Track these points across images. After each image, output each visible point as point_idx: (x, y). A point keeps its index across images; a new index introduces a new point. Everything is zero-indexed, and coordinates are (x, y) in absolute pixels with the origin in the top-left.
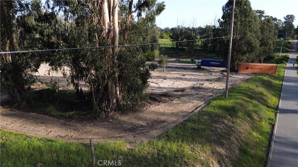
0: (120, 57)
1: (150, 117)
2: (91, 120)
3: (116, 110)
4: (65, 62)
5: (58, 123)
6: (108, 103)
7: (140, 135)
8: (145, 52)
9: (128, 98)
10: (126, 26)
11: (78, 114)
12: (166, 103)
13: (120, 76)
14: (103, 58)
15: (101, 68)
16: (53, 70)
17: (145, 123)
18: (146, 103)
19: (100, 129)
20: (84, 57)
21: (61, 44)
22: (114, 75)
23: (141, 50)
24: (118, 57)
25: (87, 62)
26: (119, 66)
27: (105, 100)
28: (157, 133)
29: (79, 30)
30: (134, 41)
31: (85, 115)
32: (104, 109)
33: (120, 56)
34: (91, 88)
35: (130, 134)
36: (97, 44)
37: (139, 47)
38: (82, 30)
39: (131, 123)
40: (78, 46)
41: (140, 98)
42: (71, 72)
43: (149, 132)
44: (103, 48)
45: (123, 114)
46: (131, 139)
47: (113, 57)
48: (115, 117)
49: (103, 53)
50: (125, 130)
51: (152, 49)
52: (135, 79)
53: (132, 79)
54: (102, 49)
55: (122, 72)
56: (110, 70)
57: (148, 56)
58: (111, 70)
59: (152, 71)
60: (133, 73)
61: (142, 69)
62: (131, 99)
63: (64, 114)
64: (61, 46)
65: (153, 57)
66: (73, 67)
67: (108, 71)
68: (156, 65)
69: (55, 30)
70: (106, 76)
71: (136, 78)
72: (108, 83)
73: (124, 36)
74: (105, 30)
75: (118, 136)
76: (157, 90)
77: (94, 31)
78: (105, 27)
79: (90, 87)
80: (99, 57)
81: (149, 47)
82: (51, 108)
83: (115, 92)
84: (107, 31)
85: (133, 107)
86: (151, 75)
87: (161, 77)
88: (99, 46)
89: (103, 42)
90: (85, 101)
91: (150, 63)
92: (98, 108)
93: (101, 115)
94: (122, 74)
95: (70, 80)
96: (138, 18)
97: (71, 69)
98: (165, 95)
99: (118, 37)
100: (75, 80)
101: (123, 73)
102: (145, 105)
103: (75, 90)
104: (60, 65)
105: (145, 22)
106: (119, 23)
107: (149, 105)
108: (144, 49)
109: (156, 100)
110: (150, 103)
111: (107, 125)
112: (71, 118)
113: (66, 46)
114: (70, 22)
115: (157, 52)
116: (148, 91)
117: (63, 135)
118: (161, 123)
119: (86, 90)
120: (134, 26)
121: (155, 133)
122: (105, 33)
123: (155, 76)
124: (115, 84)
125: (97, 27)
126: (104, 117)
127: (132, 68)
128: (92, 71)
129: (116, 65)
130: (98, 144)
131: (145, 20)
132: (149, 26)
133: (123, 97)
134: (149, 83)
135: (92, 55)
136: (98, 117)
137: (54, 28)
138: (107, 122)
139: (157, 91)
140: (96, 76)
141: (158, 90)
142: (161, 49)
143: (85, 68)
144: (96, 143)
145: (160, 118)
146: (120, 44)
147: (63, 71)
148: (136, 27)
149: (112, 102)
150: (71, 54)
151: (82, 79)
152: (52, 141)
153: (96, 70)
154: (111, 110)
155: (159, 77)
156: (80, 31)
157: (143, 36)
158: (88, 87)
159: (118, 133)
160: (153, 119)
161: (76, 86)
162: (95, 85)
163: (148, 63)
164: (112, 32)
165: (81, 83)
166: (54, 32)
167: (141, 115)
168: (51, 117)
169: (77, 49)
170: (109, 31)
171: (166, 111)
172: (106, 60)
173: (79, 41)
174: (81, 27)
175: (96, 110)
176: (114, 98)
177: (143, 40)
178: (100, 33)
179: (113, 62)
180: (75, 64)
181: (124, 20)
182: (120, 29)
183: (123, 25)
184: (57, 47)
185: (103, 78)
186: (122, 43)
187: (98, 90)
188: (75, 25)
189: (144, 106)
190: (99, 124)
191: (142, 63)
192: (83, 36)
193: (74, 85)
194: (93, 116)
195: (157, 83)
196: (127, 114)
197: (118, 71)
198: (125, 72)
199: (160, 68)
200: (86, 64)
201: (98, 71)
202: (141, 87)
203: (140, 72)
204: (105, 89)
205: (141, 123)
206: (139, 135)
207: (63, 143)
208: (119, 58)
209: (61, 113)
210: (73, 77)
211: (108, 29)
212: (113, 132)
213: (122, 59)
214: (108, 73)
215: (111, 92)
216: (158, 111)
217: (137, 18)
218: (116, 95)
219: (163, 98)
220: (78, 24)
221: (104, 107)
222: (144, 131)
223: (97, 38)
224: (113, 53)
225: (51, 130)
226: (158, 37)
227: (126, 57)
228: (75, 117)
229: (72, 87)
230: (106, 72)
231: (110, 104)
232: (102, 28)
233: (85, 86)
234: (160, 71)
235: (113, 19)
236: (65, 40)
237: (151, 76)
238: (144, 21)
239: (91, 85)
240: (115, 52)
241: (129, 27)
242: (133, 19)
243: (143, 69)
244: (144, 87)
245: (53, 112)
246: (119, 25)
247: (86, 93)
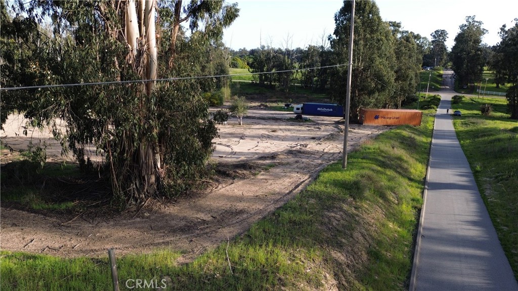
0: (161, 100)
1: (218, 205)
2: (109, 215)
3: (157, 195)
4: (57, 109)
5: (46, 224)
6: (141, 184)
7: (200, 237)
8: (205, 91)
9: (178, 173)
10: (171, 45)
11: (84, 206)
12: (245, 180)
13: (161, 135)
14: (129, 102)
15: (126, 119)
16: (33, 126)
17: (209, 215)
18: (211, 181)
19: (127, 231)
20: (93, 100)
21: (49, 77)
22: (151, 132)
23: (199, 88)
24: (156, 100)
25: (100, 109)
26: (159, 117)
27: (135, 178)
28: (230, 232)
29: (83, 51)
30: (186, 71)
31: (97, 206)
32: (134, 194)
33: (161, 97)
34: (108, 158)
35: (183, 236)
36: (117, 77)
37: (195, 82)
38: (88, 52)
39: (184, 218)
40: (82, 80)
41: (200, 172)
42: (69, 129)
43: (216, 232)
44: (130, 85)
45: (169, 202)
46: (185, 245)
47: (148, 100)
48: (155, 208)
49: (129, 93)
50: (174, 231)
51: (219, 87)
52: (189, 139)
53: (184, 139)
54: (127, 86)
55: (165, 127)
56: (142, 124)
57: (210, 98)
58: (144, 124)
59: (220, 124)
60: (185, 127)
61: (201, 121)
62: (183, 175)
63: (56, 206)
64: (48, 80)
65: (221, 99)
66: (72, 120)
67: (140, 126)
68: (226, 113)
69: (35, 51)
70: (136, 135)
71: (191, 138)
72: (139, 147)
73: (167, 62)
74: (132, 51)
75: (161, 241)
76: (228, 158)
77: (111, 53)
78: (131, 45)
79: (106, 154)
80: (122, 100)
81: (213, 82)
82: (31, 197)
83: (153, 164)
84: (135, 53)
85: (187, 189)
86: (218, 131)
87: (235, 134)
88: (122, 80)
89: (128, 73)
90: (97, 181)
91: (216, 110)
92: (121, 192)
93: (128, 206)
94: (166, 131)
95: (67, 144)
96: (192, 31)
97: (68, 123)
98: (244, 165)
99: (156, 64)
100: (76, 144)
101: (167, 128)
102: (209, 185)
103: (78, 162)
104: (47, 116)
105: (205, 39)
106: (157, 39)
107: (215, 184)
108: (204, 85)
109: (228, 175)
110: (217, 181)
111: (139, 222)
112: (70, 213)
113: (58, 80)
114: (64, 36)
115: (226, 91)
116: (213, 159)
117: (57, 246)
118: (237, 215)
119: (98, 160)
120: (185, 46)
121: (227, 232)
122: (132, 56)
123: (225, 134)
124: (154, 149)
125: (116, 46)
126: (134, 208)
127: (184, 120)
128: (110, 127)
129: (155, 114)
130: (124, 258)
131: (205, 35)
132: (211, 45)
133: (169, 172)
134: (214, 145)
135: (109, 96)
136: (123, 210)
137: (33, 47)
138: (139, 217)
139: (230, 160)
140: (117, 135)
141: (231, 157)
142: (233, 86)
143: (95, 120)
144: (120, 257)
145: (235, 206)
146: (160, 76)
147: (53, 127)
148: (189, 46)
149: (148, 182)
150: (68, 96)
151: (91, 140)
152: (35, 258)
153: (117, 124)
154: (147, 197)
155: (232, 135)
156: (84, 53)
157: (201, 63)
158: (102, 155)
159: (161, 237)
160: (223, 208)
161: (80, 153)
162: (115, 151)
163: (210, 110)
164: (145, 55)
165: (88, 148)
166: (33, 55)
167: (202, 202)
168: (32, 213)
169: (80, 86)
170: (140, 53)
171: (246, 194)
172: (135, 105)
173: (83, 71)
174: (85, 46)
175: (119, 197)
176: (151, 174)
177: (201, 70)
178: (122, 57)
179: (149, 110)
180: (76, 113)
181: (167, 35)
182: (160, 50)
183: (165, 42)
184: (41, 83)
185: (131, 138)
186: (164, 75)
187: (121, 161)
188: (73, 42)
189: (207, 186)
190: (124, 221)
191: (202, 111)
192: (90, 63)
193: (75, 152)
194: (114, 207)
195: (228, 146)
196: (176, 201)
197: (158, 125)
198: (171, 128)
199: (232, 119)
200: (98, 113)
201: (121, 125)
202: (201, 154)
203: (197, 127)
204: (134, 158)
205: (202, 216)
206: (198, 238)
207: (57, 260)
208: (159, 101)
209: (51, 206)
210: (72, 138)
211: (137, 50)
212: (151, 235)
213: (164, 104)
214: (140, 128)
215: (146, 163)
216: (231, 194)
217: (190, 30)
218: (155, 168)
219: (240, 172)
220: (79, 40)
221: (134, 191)
222: (208, 230)
223: (117, 66)
224: (148, 93)
225: (32, 238)
226: (228, 66)
227: (172, 99)
228: (78, 212)
229: (71, 157)
230: (135, 127)
231: (144, 185)
232: (126, 48)
233: (96, 153)
234: (234, 125)
235: (146, 32)
236: (56, 69)
237: (217, 133)
238: (203, 37)
239: (108, 152)
240: (152, 91)
241: (177, 47)
242: (183, 33)
243: (203, 121)
244: (205, 153)
245: (36, 204)
246: (157, 43)
247: (98, 166)
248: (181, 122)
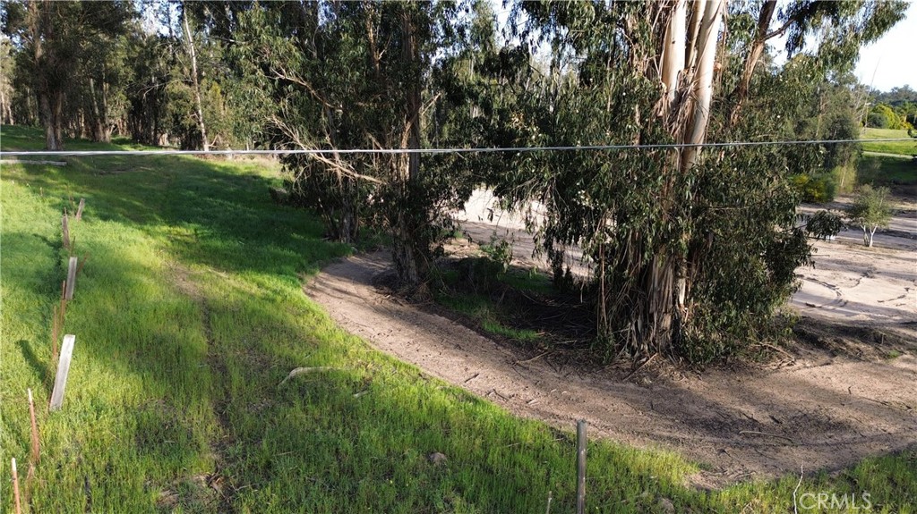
0: (704, 182)
1: (789, 398)
2: (586, 365)
3: (669, 351)
4: (537, 186)
5: (497, 356)
6: (644, 326)
7: (741, 449)
8: (798, 171)
9: (714, 320)
10: (741, 82)
11: (552, 342)
12: (861, 363)
13: (694, 246)
14: (647, 182)
15: (638, 212)
16: (502, 208)
17: (767, 414)
18: (780, 349)
19: (610, 401)
20: (591, 174)
21: (534, 137)
22: (677, 239)
23: (785, 164)
24: (696, 182)
25: (599, 190)
26: (696, 213)
27: (637, 314)
28: (808, 460)
29: (587, 95)
30: (762, 130)
31: (569, 347)
32: (631, 340)
33: (706, 178)
34: (598, 272)
35: (708, 438)
36: (634, 139)
37: (779, 152)
38: (595, 97)
39: (715, 406)
40: (579, 142)
41: (760, 327)
42: (547, 219)
43: (778, 451)
44: (653, 152)
45: (691, 369)
46: (710, 456)
47: (682, 182)
48: (663, 374)
49: (649, 167)
50: (692, 423)
51: (829, 164)
52: (747, 261)
53: (736, 258)
54: (648, 155)
55: (703, 232)
56: (663, 222)
57: (806, 186)
58: (667, 223)
59: (818, 239)
60: (740, 238)
61: (778, 229)
62: (724, 326)
63: (513, 333)
64: (531, 141)
65: (830, 191)
66: (555, 204)
67: (659, 225)
68: (838, 218)
69: (521, 96)
70: (650, 240)
71: (752, 258)
72: (652, 261)
73: (728, 114)
74: (667, 94)
75: (666, 434)
76: (828, 310)
77: (631, 98)
78: (667, 84)
79: (596, 266)
80: (636, 179)
81: (819, 154)
82: (483, 312)
83: (671, 295)
84: (672, 97)
85: (727, 353)
86: (813, 253)
87: (851, 264)
88: (641, 143)
89: (654, 132)
90: (575, 307)
91: (814, 210)
92: (611, 333)
93: (617, 359)
94: (704, 240)
95: (542, 241)
96: (789, 55)
97: (549, 209)
98: (863, 333)
99: (707, 118)
100: (555, 243)
101: (706, 235)
102: (774, 356)
103: (552, 272)
104: (521, 196)
105: (815, 68)
106: (716, 71)
107: (788, 357)
108: (796, 159)
109: (821, 346)
110: (794, 351)
111: (632, 391)
112: (530, 348)
113: (545, 141)
114: (564, 73)
115: (845, 175)
116: (792, 306)
117: (506, 392)
118: (828, 429)
119: (581, 274)
120: (769, 83)
121: (800, 457)
122: (665, 104)
123: (828, 261)
124: (676, 269)
125: (641, 86)
126: (627, 365)
127: (743, 223)
128: (609, 222)
129: (688, 207)
130: (599, 444)
131: (817, 59)
132: (826, 80)
133: (698, 314)
134: (799, 280)
135: (615, 171)
136: (609, 362)
137: (520, 91)
138: (634, 382)
139: (830, 315)
140: (618, 236)
141: (833, 310)
142: (864, 165)
143: (588, 208)
144: (593, 440)
145: (827, 410)
146: (709, 139)
147: (526, 213)
148: (778, 83)
149: (658, 326)
150: (555, 167)
151: (576, 240)
152: (476, 401)
153: (621, 218)
154: (652, 351)
155: (845, 265)
156: (589, 98)
157: (798, 116)
158: (589, 267)
159: (667, 426)
160: (799, 407)
161: (557, 258)
162: (611, 263)
163: (800, 209)
164: (688, 102)
165: (570, 253)
166: (518, 102)
167: (753, 384)
168: (481, 335)
169: (574, 151)
170: (680, 97)
171: (856, 392)
172: (657, 189)
173: (582, 128)
174: (593, 86)
175: (605, 340)
176: (666, 312)
177: (795, 130)
178: (648, 104)
179: (679, 198)
180: (562, 196)
181: (737, 63)
182: (719, 92)
183: (730, 77)
184: (522, 144)
185: (640, 245)
186: (717, 137)
187: (617, 280)
188: (576, 81)
189: (771, 357)
190: (608, 383)
191: (784, 209)
192: (595, 115)
193: (550, 255)
194: (595, 355)
195: (830, 286)
196: (703, 370)
197: (692, 226)
198: (715, 234)
199: (851, 232)
200: (595, 196)
201: (627, 220)
202: (767, 292)
203: (768, 239)
204: (640, 281)
205: (751, 411)
206: (737, 450)
207: (504, 414)
208: (700, 185)
209: (506, 331)
210: (551, 232)
211: (676, 92)
212: (650, 419)
213: (708, 191)
214: (658, 229)
215: (660, 292)
216: (821, 383)
217: (786, 53)
218: (674, 303)
219: (850, 343)
220: (585, 78)
221: (631, 336)
222: (759, 442)
223: (637, 120)
224: (683, 169)
225: (477, 372)
226: (860, 123)
227: (726, 183)
228: (542, 349)
229: (543, 263)
230: (650, 225)
231: (649, 329)
232: (658, 89)
233: (581, 263)
234: (851, 245)
235: (697, 60)
236: (546, 124)
237: (810, 255)
238: (811, 64)
239: (600, 262)
240: (690, 166)
241: (751, 85)
242: (768, 60)
243: (781, 230)
244: (777, 291)
245: (488, 324)
246: (714, 79)
247: (581, 283)
248: (736, 226)
